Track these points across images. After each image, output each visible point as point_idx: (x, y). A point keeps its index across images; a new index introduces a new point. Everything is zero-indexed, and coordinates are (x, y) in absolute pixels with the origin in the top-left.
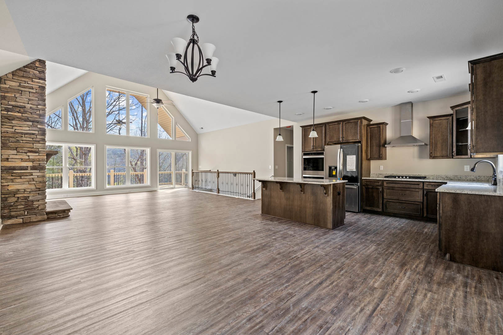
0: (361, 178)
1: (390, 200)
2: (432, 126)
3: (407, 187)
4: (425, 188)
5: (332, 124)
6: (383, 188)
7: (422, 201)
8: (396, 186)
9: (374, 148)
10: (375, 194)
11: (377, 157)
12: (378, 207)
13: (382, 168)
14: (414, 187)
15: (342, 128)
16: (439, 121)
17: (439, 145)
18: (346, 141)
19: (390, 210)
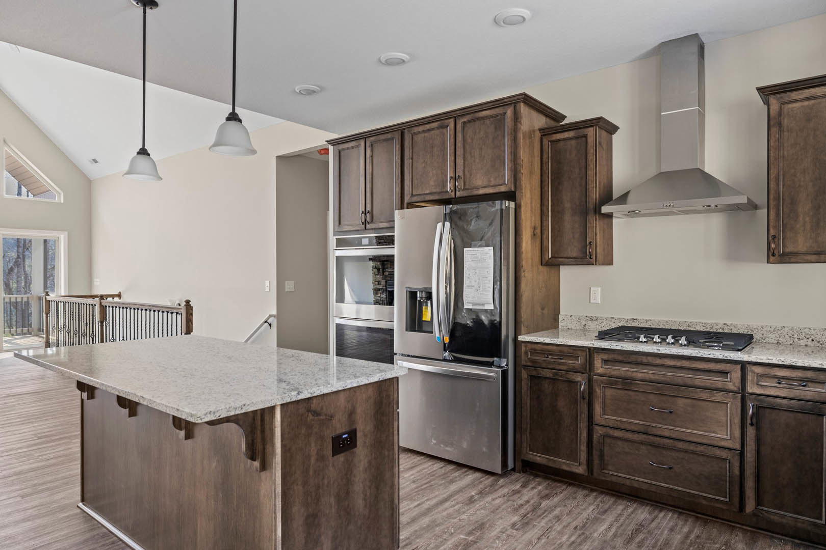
0: (515, 339)
1: (617, 433)
2: (780, 124)
3: (680, 381)
4: (749, 390)
5: (421, 129)
6: (590, 381)
7: (738, 446)
8: (640, 375)
9: (567, 217)
10: (562, 404)
11: (575, 255)
12: (573, 456)
13: (597, 294)
14: (708, 384)
15: (453, 140)
16: (806, 103)
17: (804, 207)
18: (465, 194)
19: (614, 474)
